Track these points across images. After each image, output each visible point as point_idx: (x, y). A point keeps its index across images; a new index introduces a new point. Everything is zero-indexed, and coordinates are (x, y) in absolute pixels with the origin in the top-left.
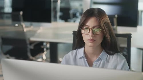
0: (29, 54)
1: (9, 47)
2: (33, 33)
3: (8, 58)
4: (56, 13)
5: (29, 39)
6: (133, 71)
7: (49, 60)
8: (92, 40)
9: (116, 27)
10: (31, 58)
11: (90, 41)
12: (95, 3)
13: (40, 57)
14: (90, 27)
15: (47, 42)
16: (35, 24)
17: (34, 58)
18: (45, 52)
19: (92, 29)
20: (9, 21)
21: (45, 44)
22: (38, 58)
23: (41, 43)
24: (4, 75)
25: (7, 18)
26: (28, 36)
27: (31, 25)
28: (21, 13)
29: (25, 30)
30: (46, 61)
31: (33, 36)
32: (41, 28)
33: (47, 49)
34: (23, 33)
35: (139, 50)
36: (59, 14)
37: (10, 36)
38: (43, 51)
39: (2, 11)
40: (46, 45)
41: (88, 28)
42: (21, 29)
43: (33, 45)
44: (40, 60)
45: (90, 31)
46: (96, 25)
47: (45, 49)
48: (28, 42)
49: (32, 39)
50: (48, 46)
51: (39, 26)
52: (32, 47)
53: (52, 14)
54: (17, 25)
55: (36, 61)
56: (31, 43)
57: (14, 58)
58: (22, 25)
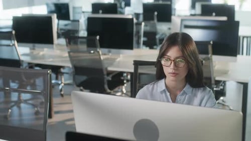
0: (106, 87)
1: (83, 78)
2: (112, 62)
3: (81, 90)
4: (139, 38)
5: (106, 69)
6: (230, 110)
7: (130, 94)
8: (174, 73)
9: (211, 56)
10: (109, 91)
11: (171, 75)
12: (187, 27)
13: (120, 90)
14: (172, 59)
15: (128, 73)
16: (113, 51)
17: (112, 92)
18: (125, 85)
19: (174, 61)
20: (84, 47)
21: (125, 75)
22: (117, 92)
23: (121, 74)
24: (74, 111)
25: (82, 43)
26: (105, 65)
27: (110, 52)
28: (98, 37)
29: (102, 57)
30: (126, 95)
31: (111, 65)
32: (121, 55)
33: (128, 81)
34: (100, 61)
35: (239, 84)
36: (142, 39)
37: (84, 64)
38: (123, 84)
39: (76, 35)
40: (127, 76)
41: (169, 59)
42: (98, 57)
43: (111, 76)
44: (119, 94)
45: (171, 62)
46: (178, 55)
47: (125, 81)
48: (105, 73)
49: (110, 69)
50: (129, 77)
51: (119, 54)
52: (110, 78)
53: (135, 39)
54: (92, 52)
55: (115, 95)
56: (109, 73)
57: (88, 91)
58: (99, 52)
